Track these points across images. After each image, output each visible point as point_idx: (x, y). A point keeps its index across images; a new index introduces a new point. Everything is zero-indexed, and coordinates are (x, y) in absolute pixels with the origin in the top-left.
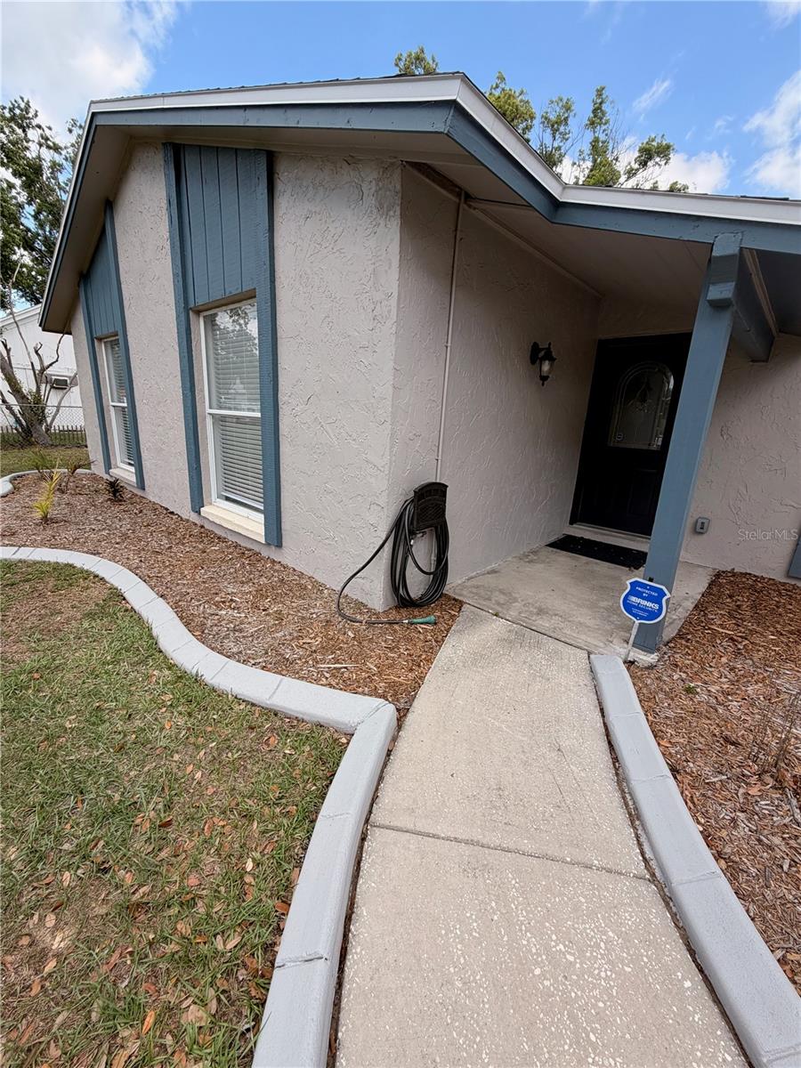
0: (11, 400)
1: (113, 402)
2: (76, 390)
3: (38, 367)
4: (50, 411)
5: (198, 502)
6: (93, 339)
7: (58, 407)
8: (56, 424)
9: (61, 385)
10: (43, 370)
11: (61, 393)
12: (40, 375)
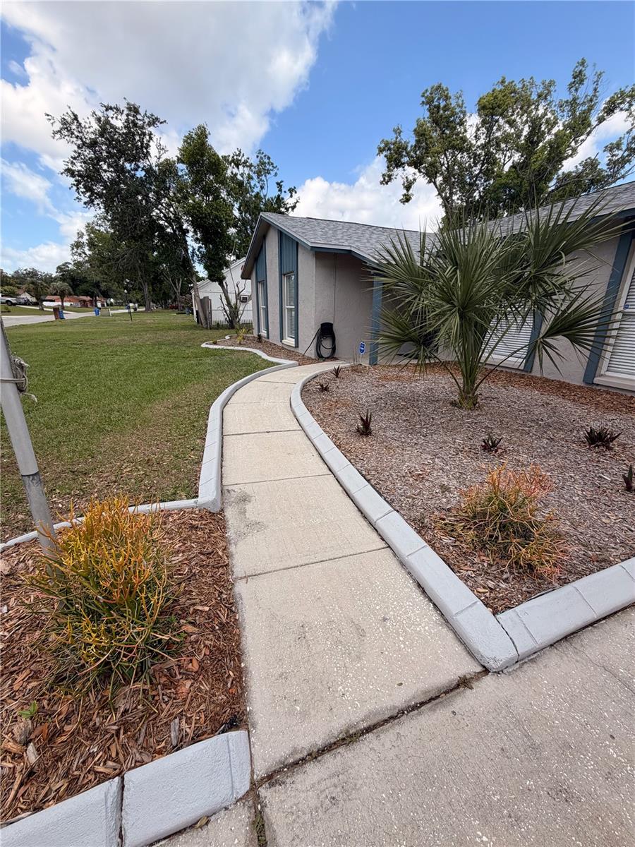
0: (227, 308)
1: (262, 306)
2: (250, 302)
3: (237, 292)
4: (240, 312)
5: (282, 338)
6: (257, 282)
7: (243, 311)
8: (242, 319)
9: (245, 300)
10: (239, 293)
11: (245, 304)
12: (238, 296)
